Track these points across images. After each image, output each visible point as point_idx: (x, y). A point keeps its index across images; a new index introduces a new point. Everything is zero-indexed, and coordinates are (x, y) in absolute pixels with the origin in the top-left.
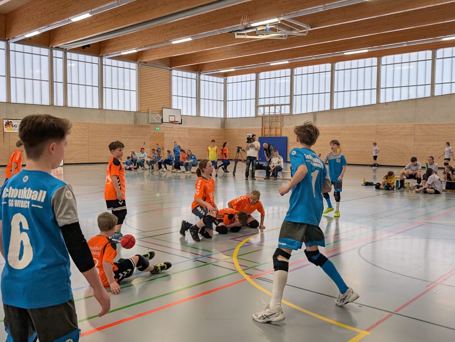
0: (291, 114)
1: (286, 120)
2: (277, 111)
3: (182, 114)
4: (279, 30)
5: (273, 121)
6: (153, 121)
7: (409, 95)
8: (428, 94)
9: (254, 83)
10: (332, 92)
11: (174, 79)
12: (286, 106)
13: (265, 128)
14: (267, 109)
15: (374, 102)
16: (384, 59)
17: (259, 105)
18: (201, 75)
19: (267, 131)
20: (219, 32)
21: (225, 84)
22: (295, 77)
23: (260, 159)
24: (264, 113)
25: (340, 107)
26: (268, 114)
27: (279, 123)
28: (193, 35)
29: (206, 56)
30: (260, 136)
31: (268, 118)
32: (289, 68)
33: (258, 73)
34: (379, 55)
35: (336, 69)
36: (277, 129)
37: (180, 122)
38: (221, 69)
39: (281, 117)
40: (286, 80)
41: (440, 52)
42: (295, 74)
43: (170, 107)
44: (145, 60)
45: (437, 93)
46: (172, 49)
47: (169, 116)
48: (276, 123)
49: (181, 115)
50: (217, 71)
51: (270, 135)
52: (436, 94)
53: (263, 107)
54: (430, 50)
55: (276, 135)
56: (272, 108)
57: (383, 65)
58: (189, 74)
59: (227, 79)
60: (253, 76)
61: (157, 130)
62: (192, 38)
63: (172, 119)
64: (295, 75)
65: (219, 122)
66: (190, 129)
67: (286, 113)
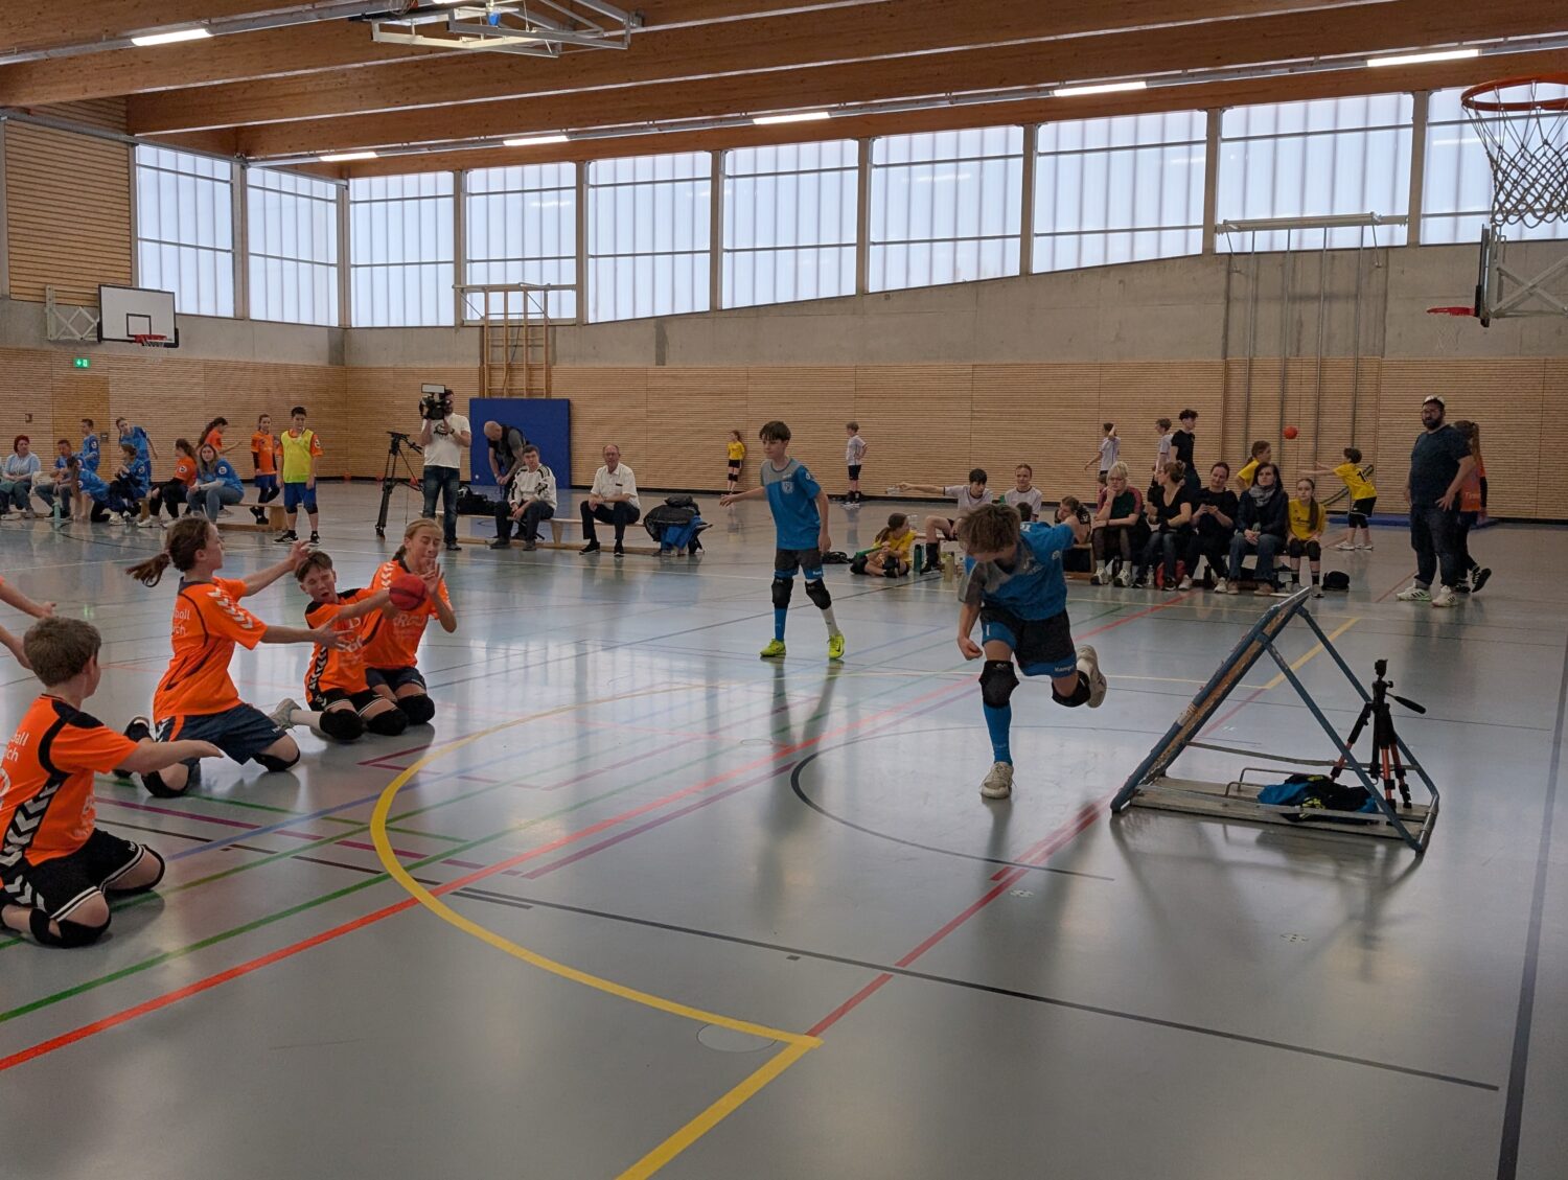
0: (580, 322)
1: (563, 342)
2: (532, 308)
3: (177, 311)
4: (532, 26)
5: (520, 343)
6: (64, 333)
7: (955, 271)
8: (1014, 269)
9: (447, 205)
10: (715, 251)
11: (144, 177)
12: (563, 292)
13: (491, 368)
14: (496, 298)
15: (850, 289)
16: (879, 145)
17: (468, 284)
18: (249, 167)
19: (500, 378)
20: (312, 15)
21: (343, 203)
22: (591, 190)
23: (477, 477)
24: (487, 314)
25: (743, 301)
26: (502, 317)
27: (541, 353)
28: (214, 21)
29: (268, 97)
30: (476, 395)
31: (501, 333)
32: (570, 161)
33: (461, 171)
34: (864, 131)
35: (727, 173)
36: (536, 373)
37: (171, 338)
38: (324, 149)
39: (546, 330)
40: (559, 200)
41: (1046, 133)
42: (591, 182)
43: (129, 282)
44: (24, 103)
45: (1039, 265)
46: (132, 65)
47: (128, 315)
48: (529, 348)
49: (175, 314)
50: (312, 156)
51: (511, 394)
52: (1036, 269)
53: (482, 294)
54: (1017, 124)
55: (530, 391)
56: (515, 298)
57: (877, 166)
58: (204, 164)
59: (347, 188)
60: (445, 179)
61: (82, 368)
62: (212, 32)
63: (139, 327)
64: (593, 186)
65: (323, 342)
66: (209, 366)
67: (563, 317)
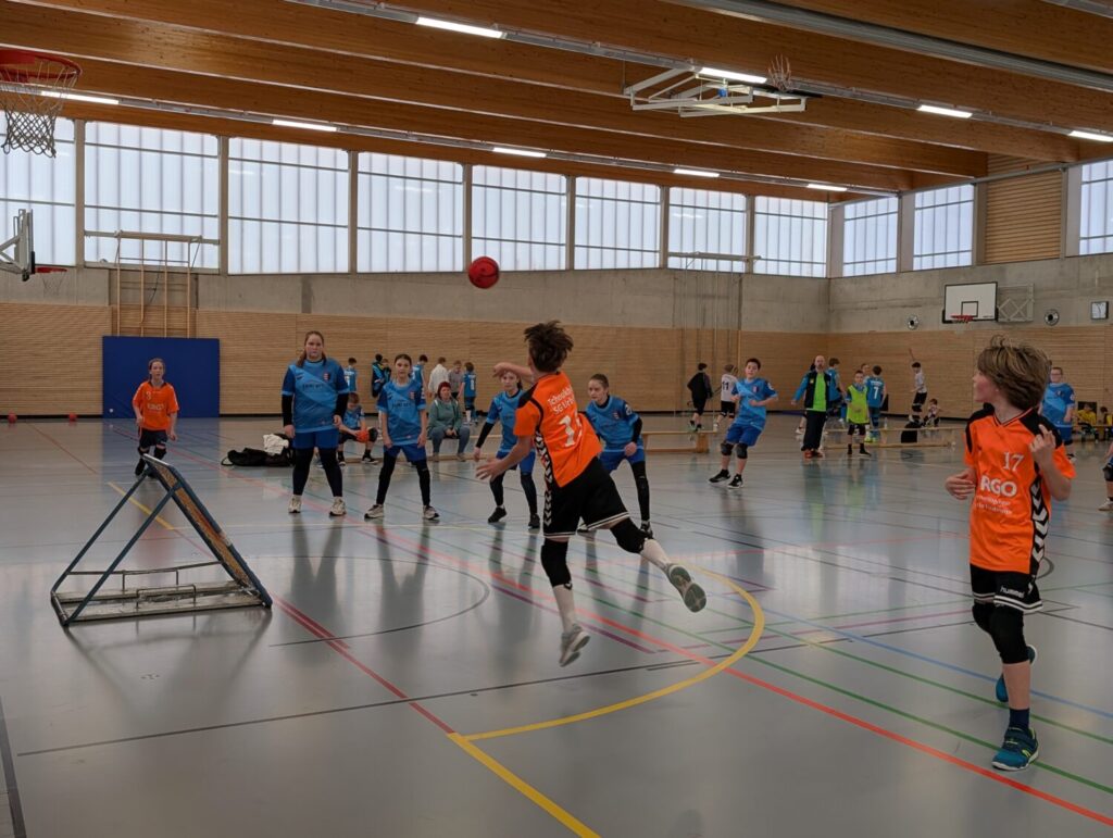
0: (222, 272)
2: (174, 256)
7: (531, 261)
8: (563, 265)
10: (353, 228)
15: (459, 266)
35: (362, 170)
39: (189, 276)
42: (234, 156)
52: (578, 267)
57: (477, 185)
64: (235, 159)
67: (206, 266)
